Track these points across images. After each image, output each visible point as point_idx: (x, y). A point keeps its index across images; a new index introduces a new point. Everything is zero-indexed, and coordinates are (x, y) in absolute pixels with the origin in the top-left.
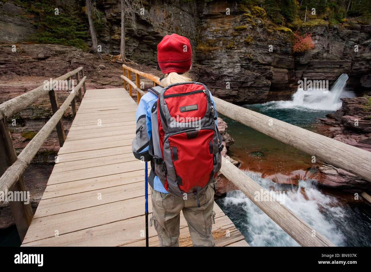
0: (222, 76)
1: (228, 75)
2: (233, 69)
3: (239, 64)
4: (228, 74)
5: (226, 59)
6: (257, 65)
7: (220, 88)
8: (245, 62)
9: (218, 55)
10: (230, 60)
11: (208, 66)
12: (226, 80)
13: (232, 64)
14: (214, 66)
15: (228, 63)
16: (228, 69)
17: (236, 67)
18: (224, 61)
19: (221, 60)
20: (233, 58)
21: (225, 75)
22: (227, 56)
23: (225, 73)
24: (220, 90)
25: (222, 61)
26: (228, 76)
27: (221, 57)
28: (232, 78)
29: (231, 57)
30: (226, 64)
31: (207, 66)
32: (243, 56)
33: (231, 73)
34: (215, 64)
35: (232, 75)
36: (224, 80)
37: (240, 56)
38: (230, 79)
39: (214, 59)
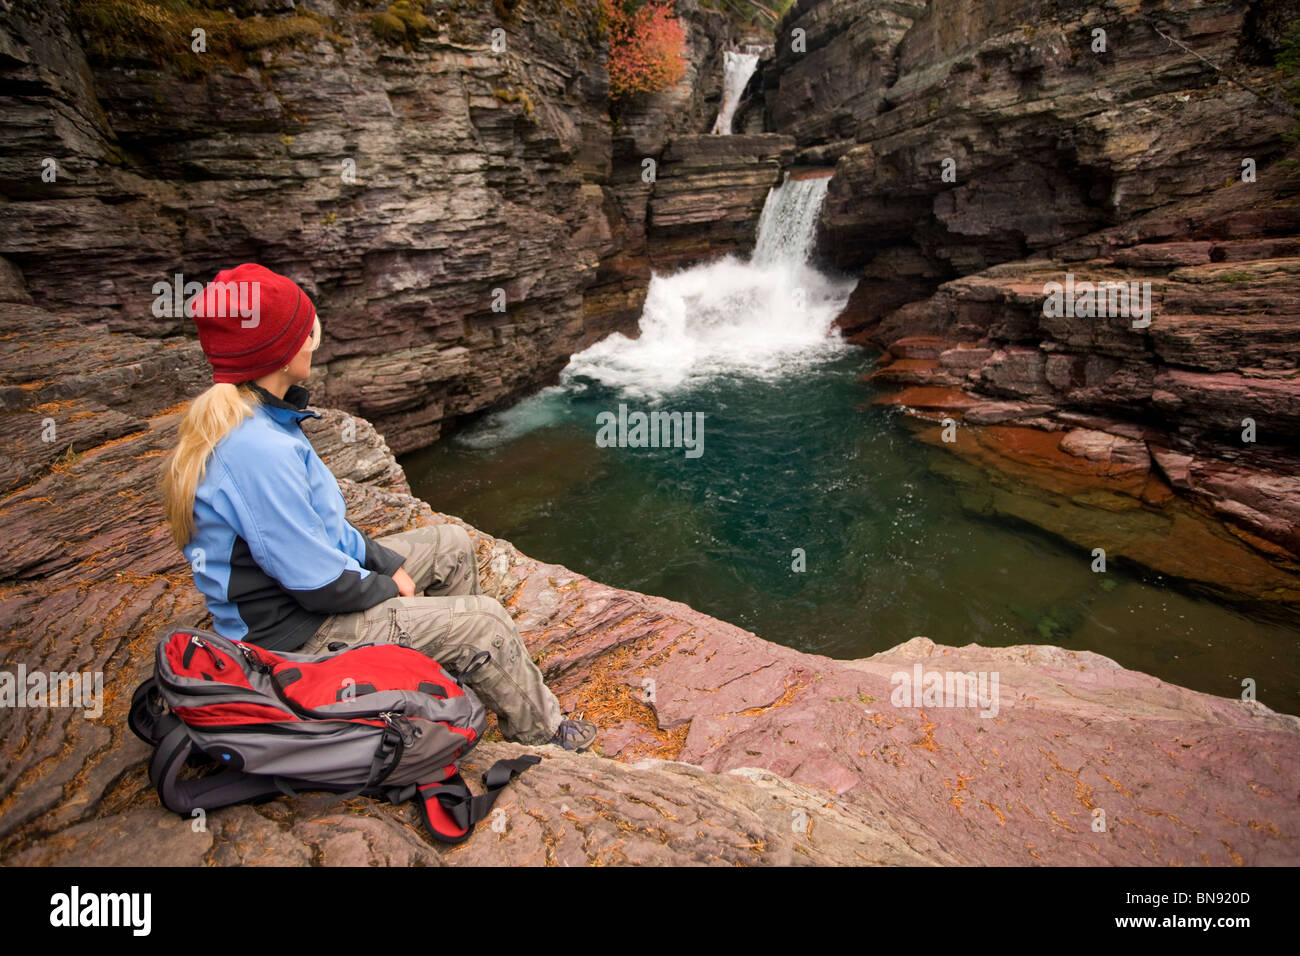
0: (369, 255)
1: (418, 245)
2: (443, 197)
3: (472, 162)
4: (417, 236)
5: (387, 126)
6: (547, 166)
7: (359, 349)
8: (496, 148)
9: (321, 93)
10: (413, 132)
11: (253, 185)
12: (398, 286)
13: (436, 159)
14: (301, 181)
15: (410, 153)
16: (409, 198)
17: (461, 179)
18: (379, 140)
19: (358, 131)
20: (437, 113)
21: (392, 251)
22: (386, 98)
23: (393, 236)
24: (357, 362)
25: (363, 141)
26: (411, 254)
27: (349, 103)
28: (439, 261)
29: (422, 109)
30: (397, 161)
31: (238, 185)
32: (491, 104)
33: (430, 227)
34: (305, 168)
35: (439, 241)
36: (387, 287)
37: (478, 102)
38: (426, 268)
39: (288, 122)
